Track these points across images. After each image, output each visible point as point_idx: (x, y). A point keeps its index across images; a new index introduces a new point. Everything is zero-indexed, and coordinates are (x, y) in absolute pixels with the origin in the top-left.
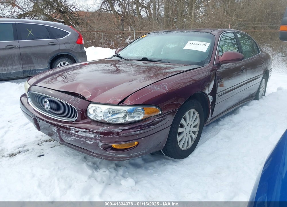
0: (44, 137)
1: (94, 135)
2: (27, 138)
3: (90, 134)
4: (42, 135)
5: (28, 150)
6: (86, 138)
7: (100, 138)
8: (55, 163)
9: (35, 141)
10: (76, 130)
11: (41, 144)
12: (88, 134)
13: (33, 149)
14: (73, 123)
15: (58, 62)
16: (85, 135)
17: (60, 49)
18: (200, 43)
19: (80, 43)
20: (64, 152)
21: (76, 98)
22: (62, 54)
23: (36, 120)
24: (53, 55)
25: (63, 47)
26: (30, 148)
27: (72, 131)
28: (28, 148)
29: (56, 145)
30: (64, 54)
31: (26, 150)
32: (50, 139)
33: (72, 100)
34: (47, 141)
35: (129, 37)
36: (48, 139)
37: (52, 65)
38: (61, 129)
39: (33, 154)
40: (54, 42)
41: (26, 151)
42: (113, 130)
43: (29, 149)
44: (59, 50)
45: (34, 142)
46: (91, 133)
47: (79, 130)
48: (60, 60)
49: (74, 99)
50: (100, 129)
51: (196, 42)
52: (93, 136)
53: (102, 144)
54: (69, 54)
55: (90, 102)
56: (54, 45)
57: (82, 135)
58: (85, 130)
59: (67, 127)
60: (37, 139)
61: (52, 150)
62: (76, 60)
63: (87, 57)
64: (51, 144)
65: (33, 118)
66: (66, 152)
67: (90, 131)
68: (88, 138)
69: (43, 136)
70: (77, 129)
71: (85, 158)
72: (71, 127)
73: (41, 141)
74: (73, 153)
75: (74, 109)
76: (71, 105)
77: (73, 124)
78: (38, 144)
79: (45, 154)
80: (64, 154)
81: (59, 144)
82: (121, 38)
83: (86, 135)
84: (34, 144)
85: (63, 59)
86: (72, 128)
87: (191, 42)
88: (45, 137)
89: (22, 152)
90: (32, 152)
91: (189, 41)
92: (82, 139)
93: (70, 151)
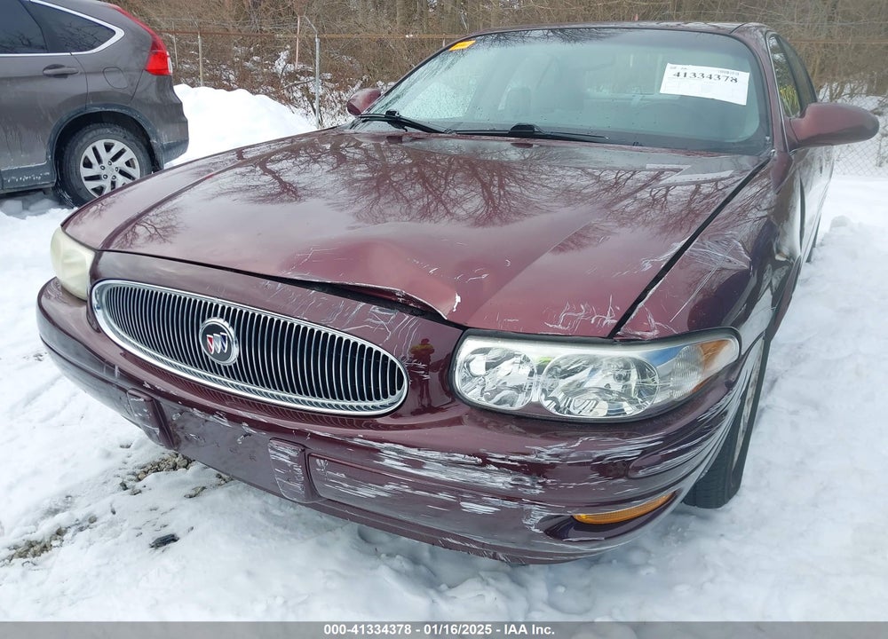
0: (136, 449)
1: (509, 479)
2: (65, 461)
3: (487, 476)
4: (125, 444)
5: (93, 520)
6: (462, 493)
7: (538, 492)
8: (250, 574)
9: (104, 472)
10: (410, 455)
11: (139, 485)
12: (477, 474)
13: (114, 513)
14: (379, 420)
15: (85, 140)
16: (457, 479)
17: (91, 93)
18: (714, 71)
19: (160, 71)
20: (258, 517)
21: (393, 315)
22: (99, 109)
23: (158, 402)
24: (66, 116)
25: (97, 84)
26: (100, 508)
27: (388, 462)
28: (92, 507)
29: (203, 482)
30: (103, 109)
31: (84, 520)
32: (166, 456)
33: (372, 324)
34: (156, 468)
35: (283, 55)
36: (157, 460)
37: (63, 152)
38: (314, 448)
39: (123, 536)
40: (61, 66)
41: (85, 524)
42: (600, 453)
43: (97, 513)
44: (86, 97)
45: (102, 479)
46: (493, 468)
47: (426, 458)
48: (90, 135)
49: (382, 317)
50: (540, 452)
51: (699, 69)
52: (502, 481)
53: (546, 514)
54: (123, 111)
55: (464, 331)
56: (64, 75)
57: (443, 477)
58: (459, 457)
59: (357, 441)
60: (111, 463)
61: (200, 512)
62: (151, 135)
63: (186, 122)
64: (184, 483)
65: (146, 397)
66: (266, 513)
67: (486, 462)
68: (478, 492)
69: (128, 447)
70: (414, 451)
71: (363, 537)
72: (377, 445)
73: (131, 470)
74: (298, 515)
75: (393, 364)
76: (375, 348)
77: (386, 427)
78: (124, 487)
79: (178, 535)
80: (267, 527)
81: (215, 480)
82: (255, 58)
83: (464, 476)
84: (109, 488)
85: (101, 131)
86: (386, 448)
87: (679, 68)
88: (142, 451)
89: (71, 531)
90: (111, 524)
91: (669, 65)
92: (442, 496)
93: (280, 509)
